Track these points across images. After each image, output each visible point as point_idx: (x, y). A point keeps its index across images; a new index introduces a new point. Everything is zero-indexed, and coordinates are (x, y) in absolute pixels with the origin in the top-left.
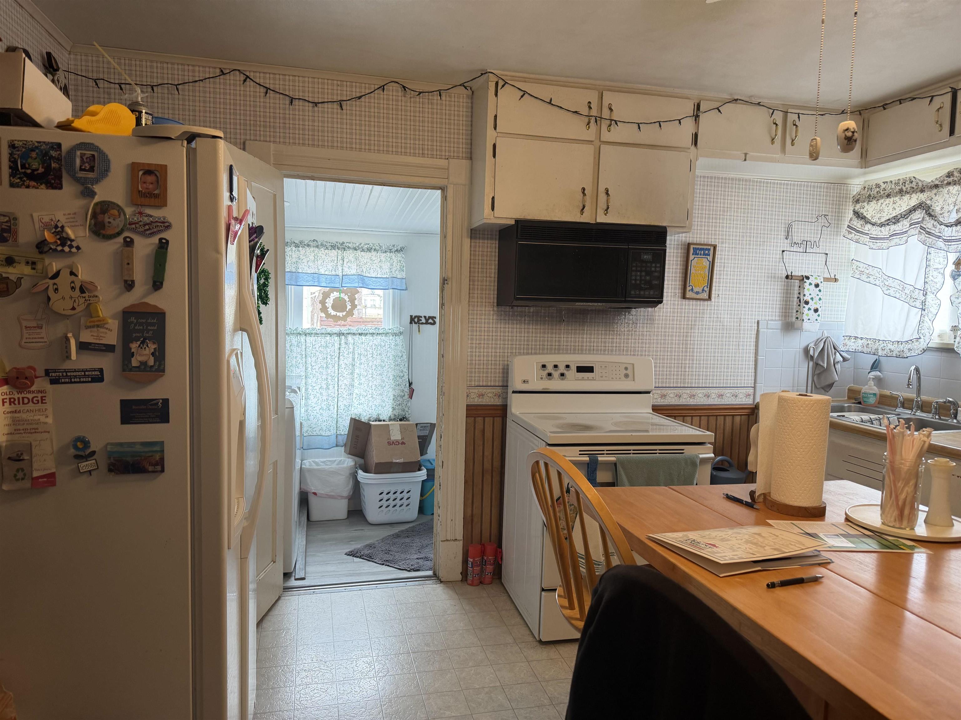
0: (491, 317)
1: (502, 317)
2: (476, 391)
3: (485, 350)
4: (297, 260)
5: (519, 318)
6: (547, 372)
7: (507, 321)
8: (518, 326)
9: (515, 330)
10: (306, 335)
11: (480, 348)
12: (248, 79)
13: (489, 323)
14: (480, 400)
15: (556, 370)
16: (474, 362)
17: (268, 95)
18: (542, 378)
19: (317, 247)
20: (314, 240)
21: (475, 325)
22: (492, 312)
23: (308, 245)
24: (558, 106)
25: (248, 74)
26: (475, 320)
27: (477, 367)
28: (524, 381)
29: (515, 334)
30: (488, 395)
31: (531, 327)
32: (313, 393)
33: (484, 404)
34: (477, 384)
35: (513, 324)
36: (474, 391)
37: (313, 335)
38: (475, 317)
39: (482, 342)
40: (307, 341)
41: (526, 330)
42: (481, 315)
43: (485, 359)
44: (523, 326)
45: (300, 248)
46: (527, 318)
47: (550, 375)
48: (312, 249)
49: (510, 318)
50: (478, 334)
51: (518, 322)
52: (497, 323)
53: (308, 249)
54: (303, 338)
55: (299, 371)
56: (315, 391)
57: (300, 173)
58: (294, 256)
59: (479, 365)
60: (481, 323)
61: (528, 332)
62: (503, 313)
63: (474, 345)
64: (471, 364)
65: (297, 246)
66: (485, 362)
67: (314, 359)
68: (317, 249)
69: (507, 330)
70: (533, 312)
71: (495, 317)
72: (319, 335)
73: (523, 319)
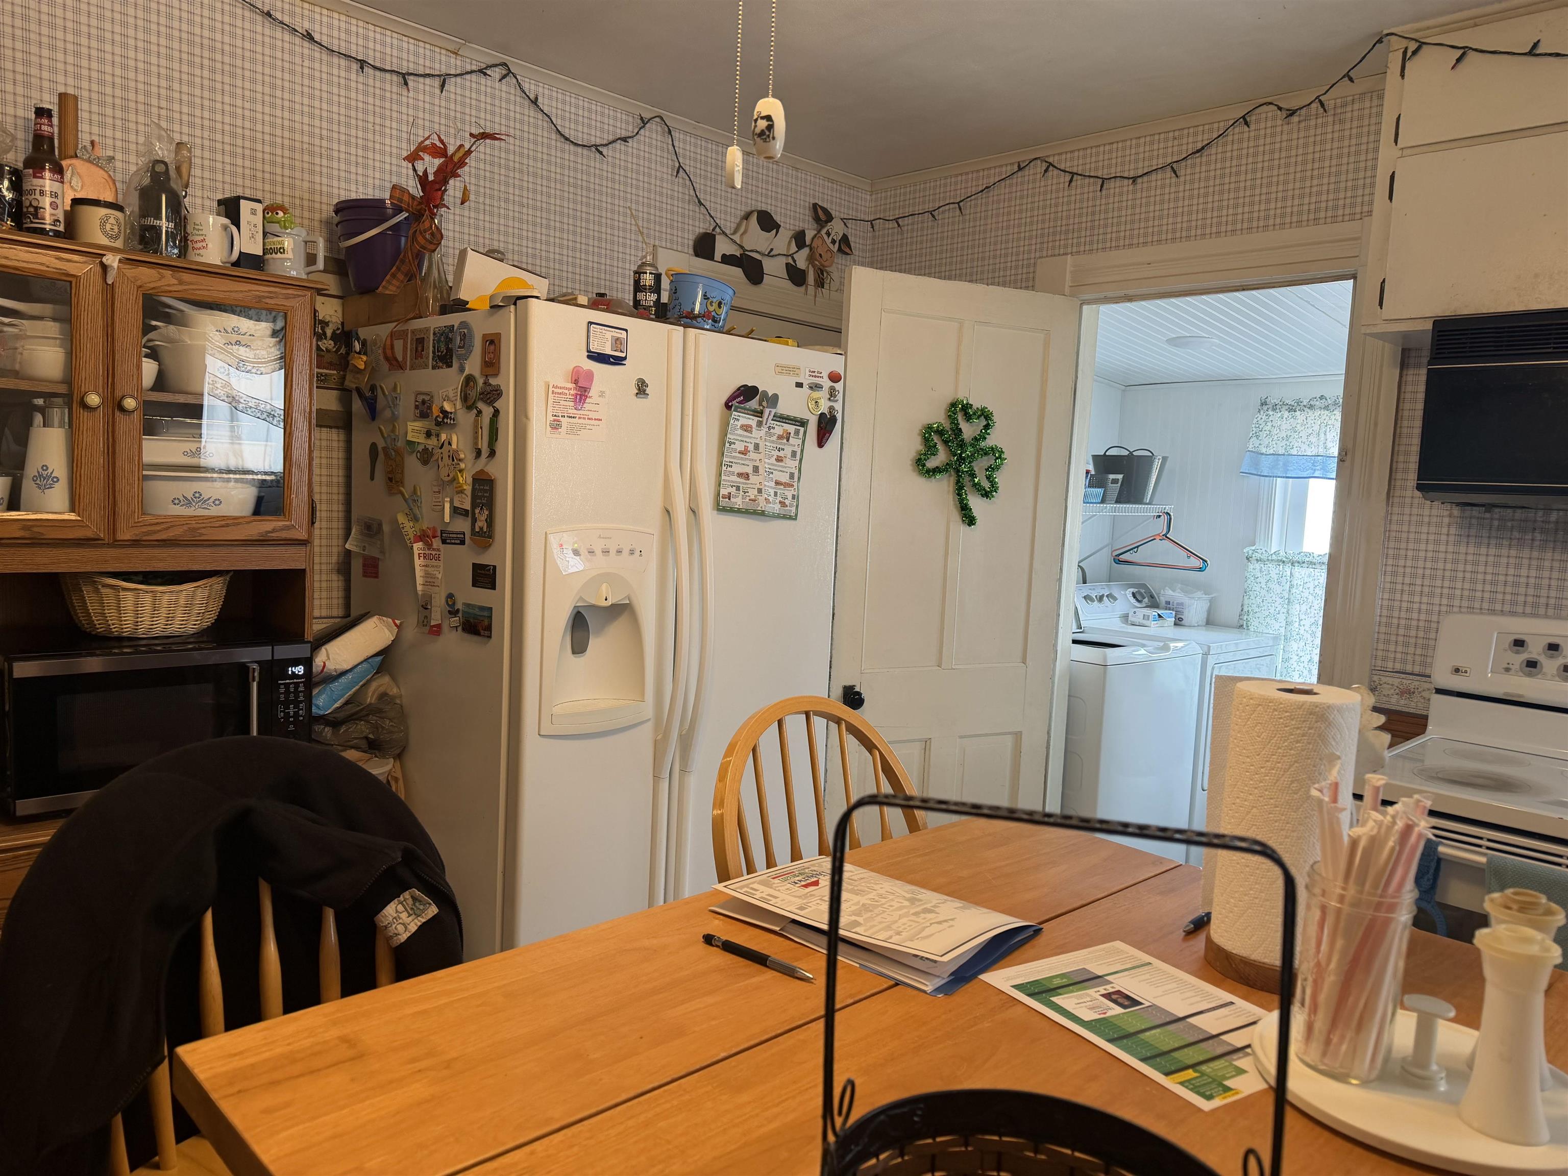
0: (1445, 530)
1: (1473, 532)
2: (1396, 682)
3: (1425, 600)
4: (1289, 433)
5: (1516, 534)
6: (1525, 656)
7: (1486, 541)
8: (1513, 552)
9: (1504, 560)
10: (1293, 564)
11: (1412, 593)
12: (1051, 168)
13: (1437, 542)
14: (1402, 702)
15: (1552, 657)
16: (1395, 621)
17: (1073, 184)
18: (1507, 670)
19: (1326, 408)
20: (1322, 397)
21: (1403, 545)
22: (1446, 520)
23: (1311, 407)
24: (1550, 55)
25: (1051, 160)
26: (1404, 535)
27: (1401, 632)
28: (1457, 670)
29: (1502, 570)
30: (1423, 694)
31: (1549, 555)
32: (1298, 668)
33: (1412, 711)
34: (1398, 666)
35: (1499, 546)
36: (1390, 680)
37: (1304, 565)
38: (1405, 528)
39: (1419, 582)
40: (1296, 575)
41: (1534, 562)
42: (1421, 524)
43: (1423, 617)
44: (1526, 553)
45: (1298, 413)
46: (1538, 536)
47: (1532, 664)
48: (1317, 413)
49: (1494, 533)
50: (1409, 563)
51: (1514, 542)
52: (1457, 543)
53: (1311, 413)
54: (1288, 569)
55: (1277, 626)
56: (1302, 665)
57: (1110, 294)
58: (1284, 427)
59: (1408, 628)
60: (1417, 541)
61: (1539, 568)
62: (1474, 521)
63: (1399, 587)
64: (1389, 625)
65: (1291, 409)
66: (1421, 624)
67: (1304, 607)
68: (1326, 412)
69: (1483, 559)
70: (1557, 522)
71: (1453, 531)
72: (1318, 566)
73: (1529, 536)
